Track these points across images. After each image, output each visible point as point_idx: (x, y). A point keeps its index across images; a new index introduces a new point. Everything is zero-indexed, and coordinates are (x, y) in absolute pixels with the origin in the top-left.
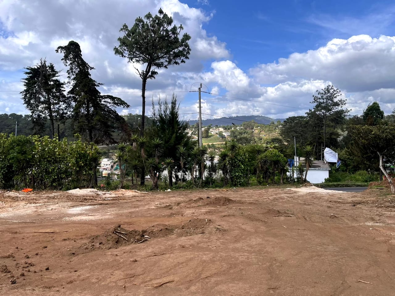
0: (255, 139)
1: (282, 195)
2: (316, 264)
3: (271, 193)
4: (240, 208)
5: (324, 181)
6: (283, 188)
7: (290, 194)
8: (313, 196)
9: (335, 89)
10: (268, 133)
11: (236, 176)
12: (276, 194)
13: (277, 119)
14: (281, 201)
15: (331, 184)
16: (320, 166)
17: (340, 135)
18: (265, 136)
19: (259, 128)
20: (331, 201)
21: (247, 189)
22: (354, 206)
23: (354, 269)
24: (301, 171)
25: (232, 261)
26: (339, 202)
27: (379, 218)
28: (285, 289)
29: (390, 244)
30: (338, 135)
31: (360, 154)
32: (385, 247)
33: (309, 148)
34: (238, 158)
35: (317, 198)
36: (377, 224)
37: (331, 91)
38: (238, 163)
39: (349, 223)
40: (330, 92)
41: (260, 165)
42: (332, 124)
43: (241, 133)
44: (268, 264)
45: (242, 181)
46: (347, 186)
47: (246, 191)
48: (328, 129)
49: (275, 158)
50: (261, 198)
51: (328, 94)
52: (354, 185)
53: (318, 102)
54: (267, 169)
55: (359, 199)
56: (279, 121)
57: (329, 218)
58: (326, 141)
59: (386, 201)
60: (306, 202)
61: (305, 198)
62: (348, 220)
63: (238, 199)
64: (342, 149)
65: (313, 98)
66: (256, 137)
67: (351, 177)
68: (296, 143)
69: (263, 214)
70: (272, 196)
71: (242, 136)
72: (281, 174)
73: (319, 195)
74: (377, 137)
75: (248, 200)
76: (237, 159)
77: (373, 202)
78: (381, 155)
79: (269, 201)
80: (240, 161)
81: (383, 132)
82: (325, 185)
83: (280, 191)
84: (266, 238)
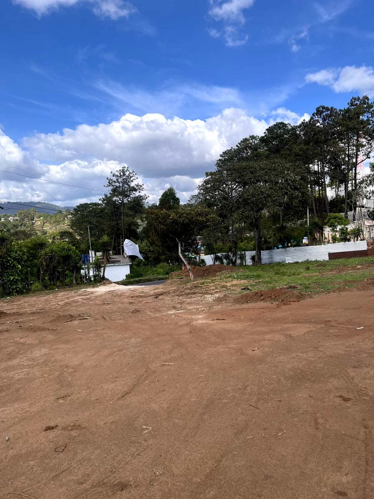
0: (37, 234)
1: (76, 298)
2: (116, 359)
3: (60, 298)
4: (17, 321)
5: (125, 278)
6: (76, 290)
7: (85, 295)
8: (112, 295)
9: (131, 172)
10: (54, 225)
11: (9, 280)
12: (68, 298)
13: (65, 208)
14: (74, 304)
15: (132, 280)
16: (120, 261)
17: (140, 225)
18: (51, 229)
19: (42, 218)
20: (134, 296)
21: (26, 297)
22: (157, 297)
23: (158, 355)
24: (98, 266)
25: (3, 382)
26: (141, 297)
27: (180, 306)
28: (78, 394)
29: (192, 326)
30: (137, 226)
31: (160, 244)
32: (187, 329)
33: (105, 238)
34: (12, 255)
35: (117, 295)
36: (179, 311)
37: (127, 173)
38: (12, 262)
39: (152, 314)
40: (125, 175)
41: (44, 263)
42: (130, 213)
43: (16, 226)
44: (57, 373)
45: (20, 286)
46: (149, 280)
47: (27, 299)
48: (126, 219)
49: (64, 253)
50: (47, 305)
51: (124, 177)
52: (156, 278)
53: (113, 185)
54: (55, 267)
55: (162, 290)
56: (68, 209)
57: (131, 313)
58: (125, 232)
59: (186, 289)
60: (105, 301)
61: (103, 297)
62: (151, 312)
63: (14, 311)
64: (142, 240)
65: (108, 181)
66: (39, 230)
67: (153, 271)
68: (91, 237)
69: (51, 322)
70: (62, 301)
71: (19, 229)
72: (73, 273)
73: (120, 293)
74: (175, 222)
75: (30, 309)
76: (10, 257)
77: (175, 291)
78: (180, 241)
79: (59, 307)
80: (14, 259)
81: (180, 217)
82: (126, 282)
83: (72, 293)
84: (54, 347)
